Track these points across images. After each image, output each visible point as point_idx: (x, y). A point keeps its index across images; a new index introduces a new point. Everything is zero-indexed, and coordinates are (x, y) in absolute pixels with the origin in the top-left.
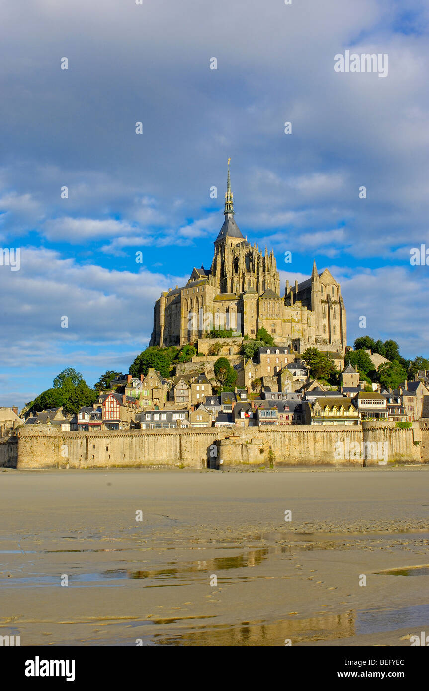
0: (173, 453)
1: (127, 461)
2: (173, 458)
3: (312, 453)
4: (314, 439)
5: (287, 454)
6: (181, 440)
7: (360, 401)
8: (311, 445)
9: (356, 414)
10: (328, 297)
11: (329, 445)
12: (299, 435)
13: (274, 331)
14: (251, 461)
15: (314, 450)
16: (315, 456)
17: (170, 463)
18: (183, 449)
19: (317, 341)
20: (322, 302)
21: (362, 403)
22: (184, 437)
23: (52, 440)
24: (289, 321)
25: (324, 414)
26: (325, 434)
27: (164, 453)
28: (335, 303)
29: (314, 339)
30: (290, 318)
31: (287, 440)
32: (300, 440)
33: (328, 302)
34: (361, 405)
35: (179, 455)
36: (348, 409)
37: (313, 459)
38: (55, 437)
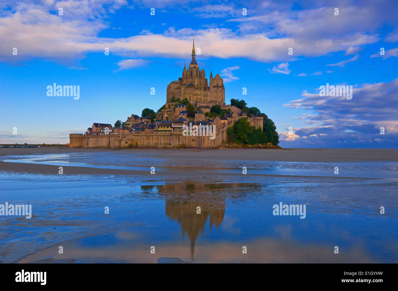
0: (107, 143)
1: (95, 146)
2: (107, 145)
3: (151, 143)
4: (153, 138)
5: (142, 144)
6: (109, 139)
7: (173, 124)
8: (151, 140)
9: (171, 129)
10: (218, 84)
11: (158, 141)
12: (147, 137)
13: (190, 99)
14: (122, 146)
15: (152, 142)
16: (153, 145)
17: (106, 146)
18: (110, 142)
19: (210, 102)
20: (214, 87)
21: (173, 125)
22: (110, 138)
23: (78, 139)
24: (196, 95)
25: (159, 129)
26: (157, 137)
27: (104, 143)
28: (221, 87)
29: (209, 101)
30: (196, 94)
31: (143, 139)
32: (147, 138)
33: (217, 87)
34: (173, 126)
35: (108, 144)
36: (168, 128)
37: (152, 145)
38: (79, 138)
